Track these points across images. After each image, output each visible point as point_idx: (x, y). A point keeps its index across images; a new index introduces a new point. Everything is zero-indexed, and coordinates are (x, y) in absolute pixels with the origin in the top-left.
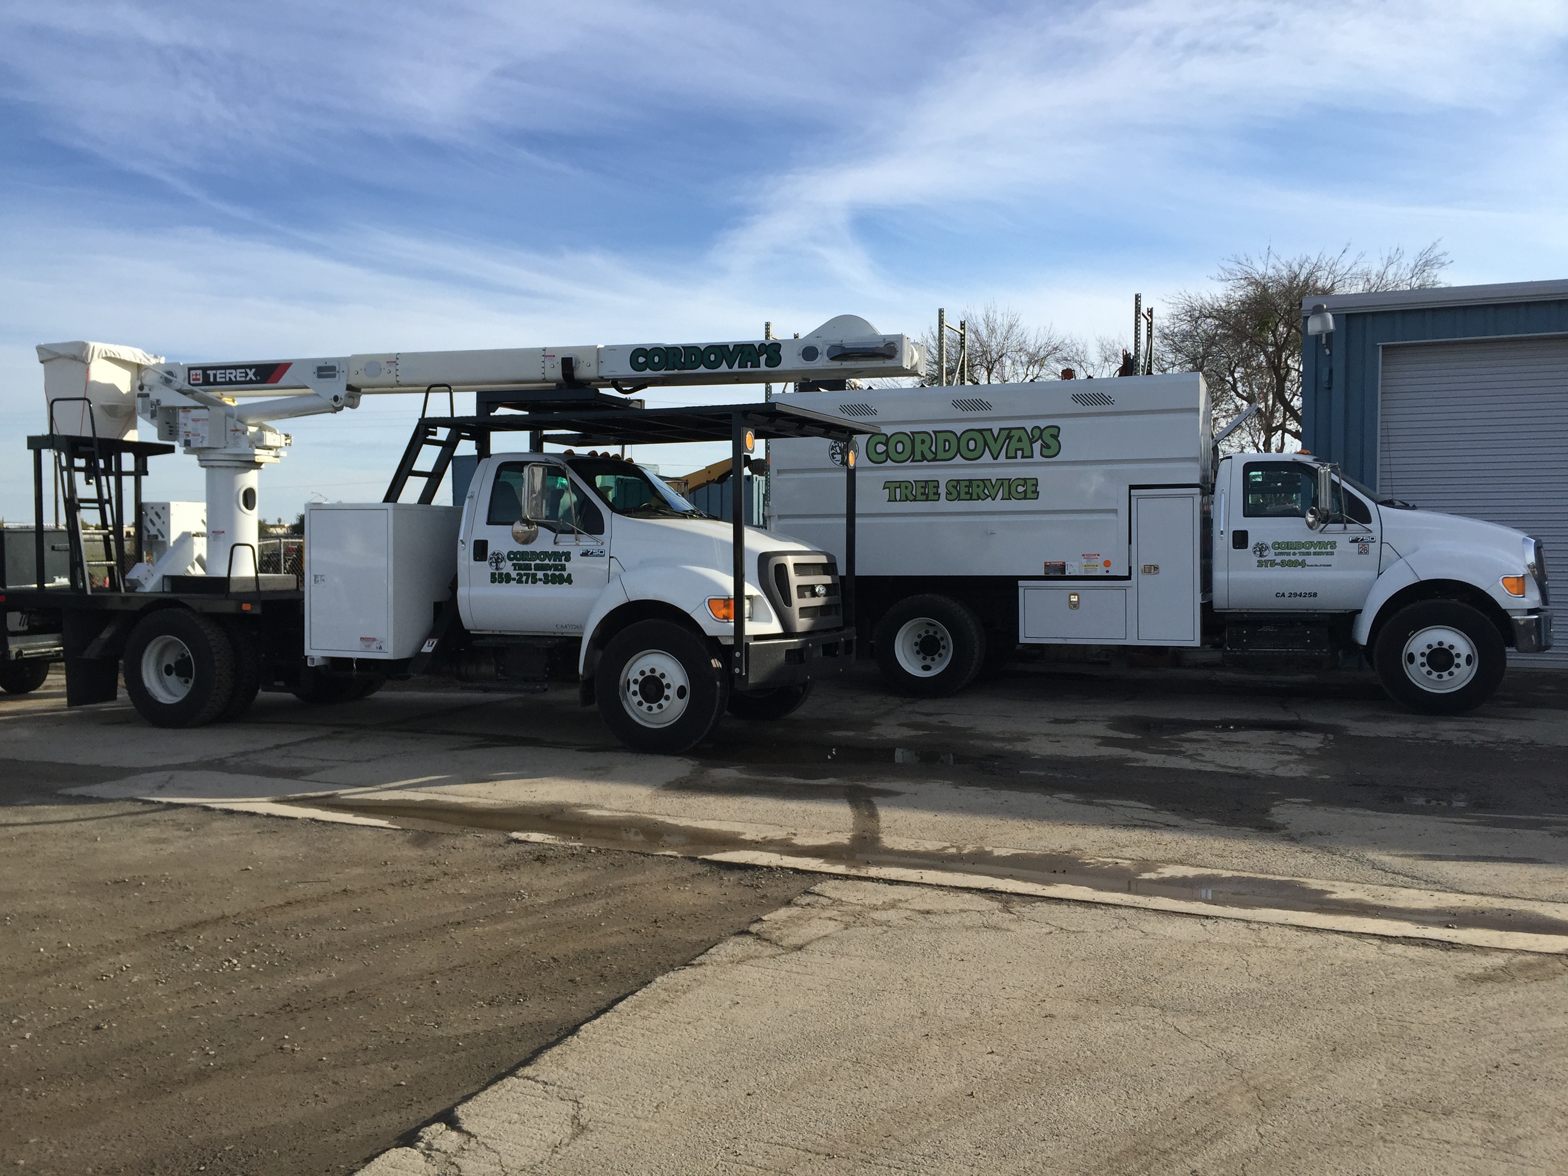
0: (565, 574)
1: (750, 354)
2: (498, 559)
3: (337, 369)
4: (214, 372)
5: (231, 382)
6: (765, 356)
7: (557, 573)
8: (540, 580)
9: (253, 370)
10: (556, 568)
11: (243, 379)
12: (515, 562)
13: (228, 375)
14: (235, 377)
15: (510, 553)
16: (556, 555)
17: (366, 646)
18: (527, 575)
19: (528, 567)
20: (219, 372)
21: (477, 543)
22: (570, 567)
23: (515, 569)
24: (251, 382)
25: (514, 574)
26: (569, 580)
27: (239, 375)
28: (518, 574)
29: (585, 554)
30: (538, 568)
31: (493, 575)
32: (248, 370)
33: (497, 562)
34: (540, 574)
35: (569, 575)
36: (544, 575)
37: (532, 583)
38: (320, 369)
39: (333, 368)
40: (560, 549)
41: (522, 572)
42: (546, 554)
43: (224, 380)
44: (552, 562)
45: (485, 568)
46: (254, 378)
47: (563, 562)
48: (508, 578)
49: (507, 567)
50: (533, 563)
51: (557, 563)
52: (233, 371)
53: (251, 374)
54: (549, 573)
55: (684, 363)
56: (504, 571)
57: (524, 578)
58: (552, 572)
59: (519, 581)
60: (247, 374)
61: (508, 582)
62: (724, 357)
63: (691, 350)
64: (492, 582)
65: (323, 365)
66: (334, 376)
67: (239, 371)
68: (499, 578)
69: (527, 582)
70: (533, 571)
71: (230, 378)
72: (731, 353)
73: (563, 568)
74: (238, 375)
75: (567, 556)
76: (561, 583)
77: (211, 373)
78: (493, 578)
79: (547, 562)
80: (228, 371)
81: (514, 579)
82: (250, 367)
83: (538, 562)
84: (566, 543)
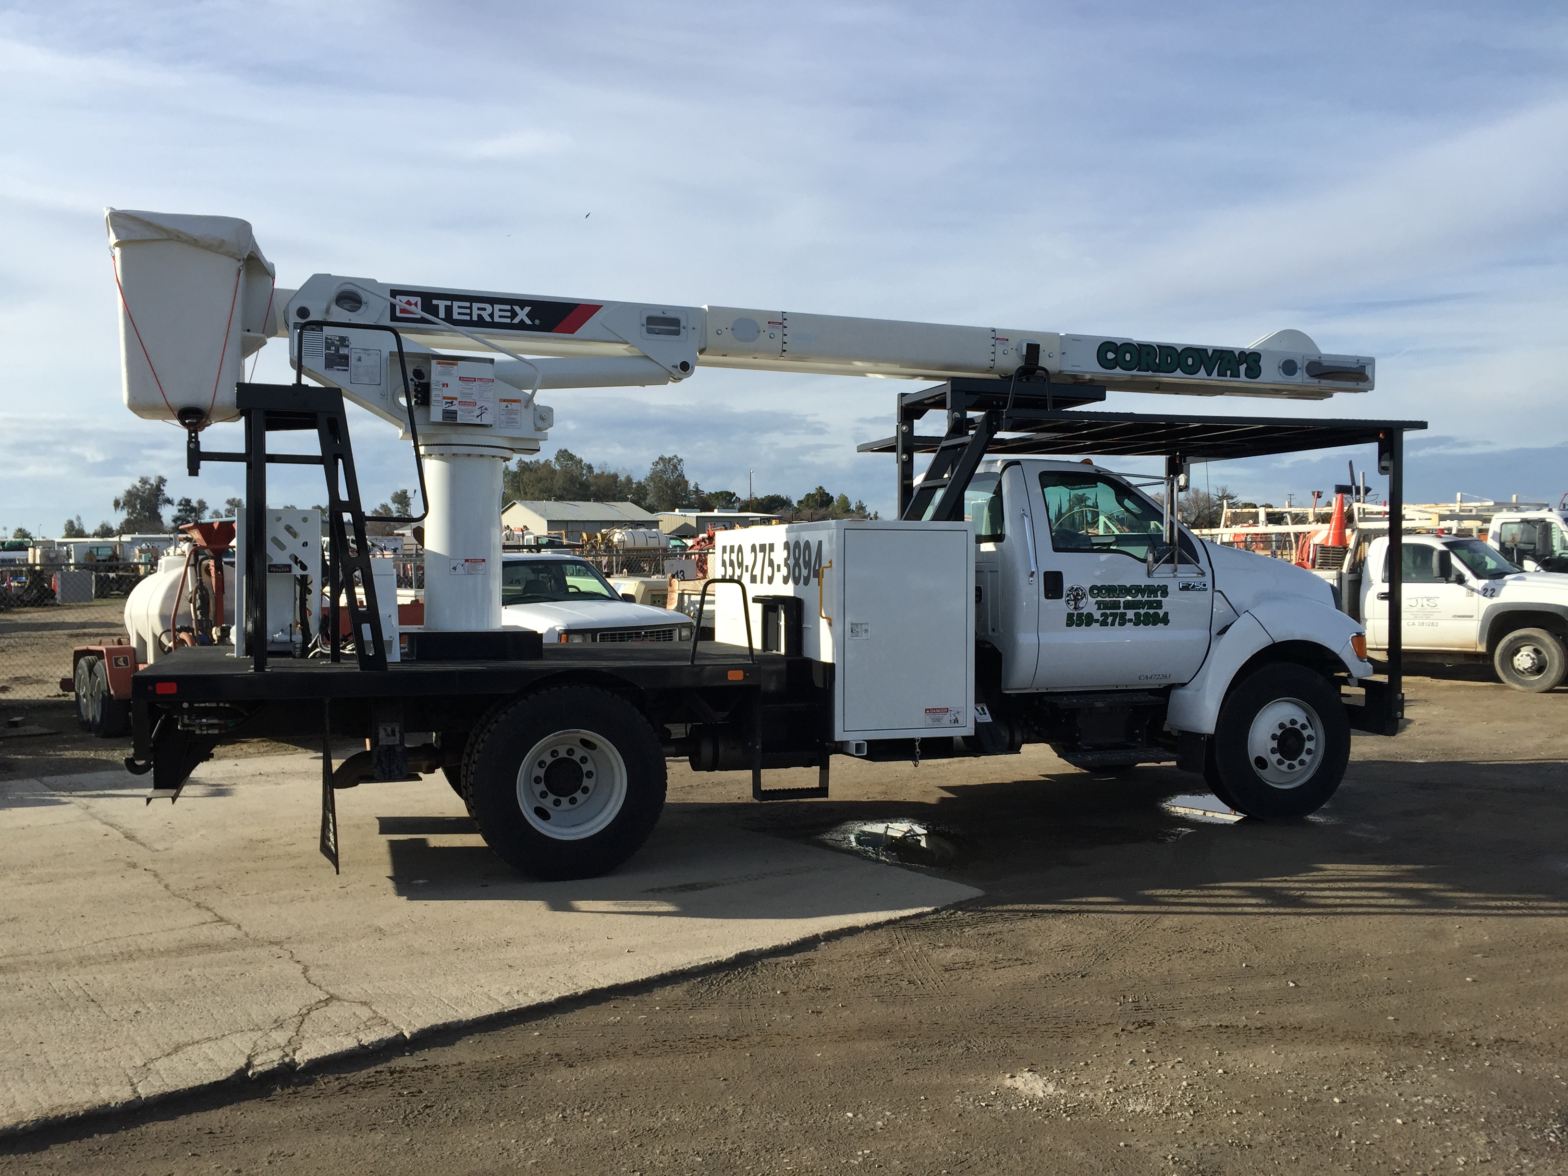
0: (1161, 613)
1: (1229, 362)
2: (1077, 595)
3: (683, 324)
4: (449, 303)
5: (481, 323)
6: (1245, 366)
7: (1151, 611)
8: (1130, 620)
9: (527, 309)
10: (1150, 604)
11: (508, 321)
12: (1099, 599)
13: (475, 312)
14: (491, 315)
15: (1092, 588)
16: (1151, 590)
17: (934, 720)
18: (1114, 615)
19: (1116, 605)
20: (456, 304)
21: (1047, 575)
22: (1168, 604)
23: (1099, 608)
24: (522, 326)
25: (1097, 615)
26: (1165, 620)
27: (499, 313)
28: (1102, 615)
29: (1186, 588)
30: (1128, 605)
31: (1070, 616)
32: (517, 308)
33: (1076, 600)
34: (1130, 614)
35: (1166, 614)
36: (1136, 614)
37: (1121, 624)
38: (651, 320)
39: (676, 322)
40: (1154, 582)
41: (1108, 612)
42: (1138, 590)
43: (468, 318)
44: (1146, 598)
45: (1061, 607)
46: (528, 322)
47: (1159, 598)
48: (1089, 620)
49: (1089, 605)
50: (1122, 600)
51: (1152, 599)
52: (488, 307)
53: (522, 314)
54: (1142, 611)
55: (1159, 365)
56: (1085, 611)
57: (1110, 619)
58: (1145, 611)
59: (1104, 623)
60: (514, 314)
61: (1088, 624)
62: (1202, 363)
63: (1167, 350)
64: (1068, 625)
65: (659, 314)
66: (677, 333)
67: (497, 307)
68: (1077, 620)
69: (1113, 624)
70: (1122, 610)
71: (480, 316)
72: (1210, 358)
73: (1159, 605)
74: (497, 314)
75: (1164, 590)
76: (1155, 624)
77: (442, 304)
78: (1071, 621)
79: (1139, 598)
80: (475, 305)
81: (1097, 621)
82: (522, 302)
83: (1129, 598)
84: (1163, 575)
